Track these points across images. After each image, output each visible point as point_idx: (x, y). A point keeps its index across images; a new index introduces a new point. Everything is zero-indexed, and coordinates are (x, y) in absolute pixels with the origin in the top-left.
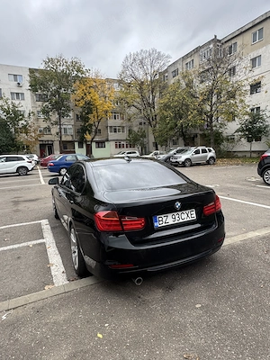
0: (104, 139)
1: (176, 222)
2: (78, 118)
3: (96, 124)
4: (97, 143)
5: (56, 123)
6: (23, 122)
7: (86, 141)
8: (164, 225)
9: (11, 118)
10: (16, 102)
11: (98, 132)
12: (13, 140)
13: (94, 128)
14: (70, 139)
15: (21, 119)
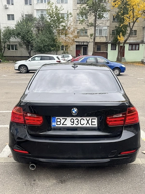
0: (139, 41)
1: (74, 125)
2: (114, 19)
3: (132, 24)
4: (131, 44)
5: (92, 25)
6: (63, 24)
7: (119, 43)
8: (61, 125)
9: (54, 21)
10: (59, 6)
11: (133, 33)
12: (54, 40)
13: (129, 29)
14: (104, 40)
15: (62, 22)
